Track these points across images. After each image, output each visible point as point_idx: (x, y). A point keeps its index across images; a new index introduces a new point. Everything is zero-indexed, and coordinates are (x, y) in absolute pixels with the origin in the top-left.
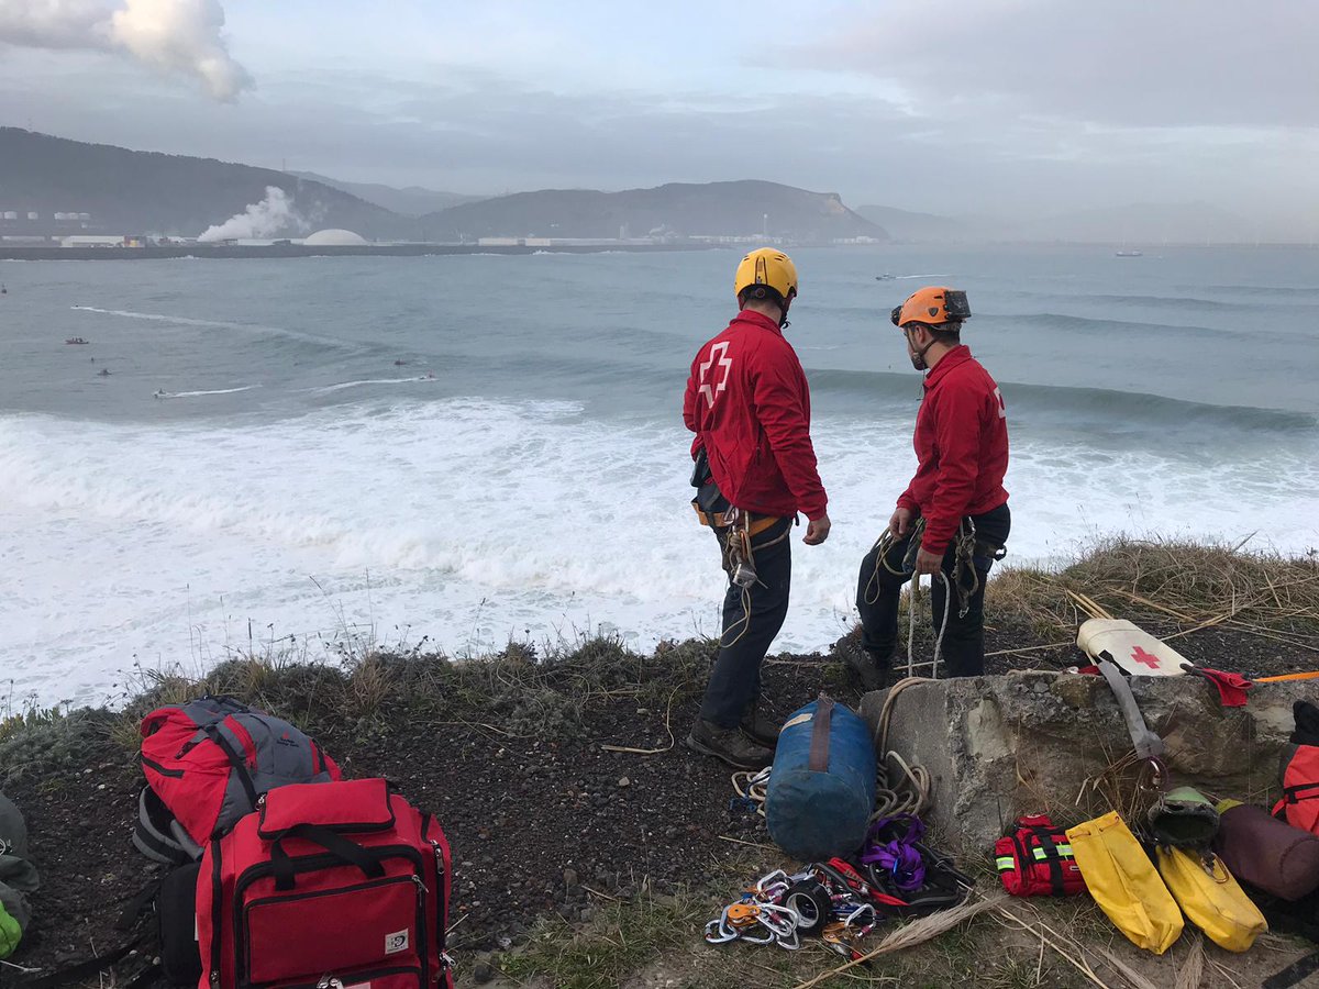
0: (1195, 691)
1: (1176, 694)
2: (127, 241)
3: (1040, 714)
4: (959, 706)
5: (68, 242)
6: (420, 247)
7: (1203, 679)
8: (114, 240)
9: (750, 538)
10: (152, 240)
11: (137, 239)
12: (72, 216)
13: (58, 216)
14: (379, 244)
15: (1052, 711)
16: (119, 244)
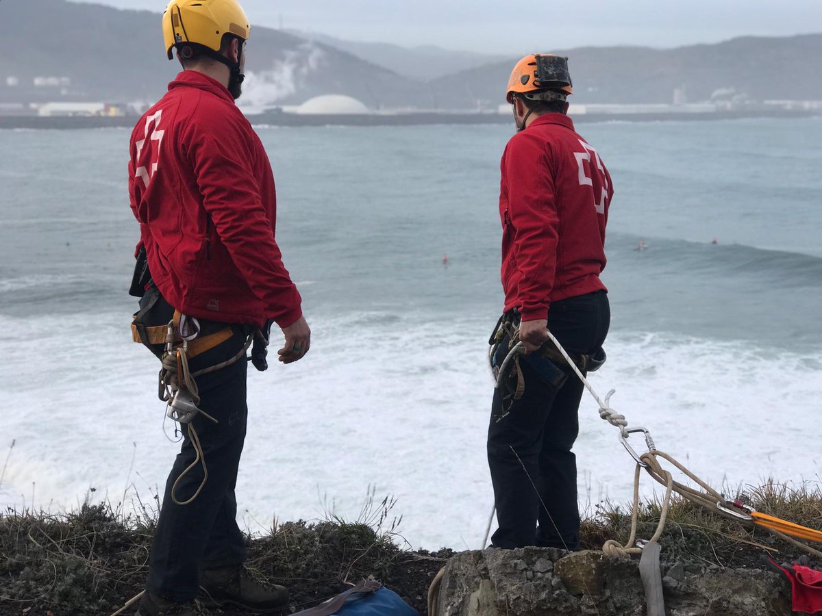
0: (762, 589)
1: (735, 592)
2: (107, 109)
3: (528, 598)
4: (461, 587)
5: (46, 110)
6: (431, 115)
7: (777, 575)
8: (93, 108)
9: (189, 361)
10: (132, 108)
11: (117, 106)
12: (53, 81)
13: (38, 81)
14: (384, 112)
15: (543, 595)
16: (98, 112)
